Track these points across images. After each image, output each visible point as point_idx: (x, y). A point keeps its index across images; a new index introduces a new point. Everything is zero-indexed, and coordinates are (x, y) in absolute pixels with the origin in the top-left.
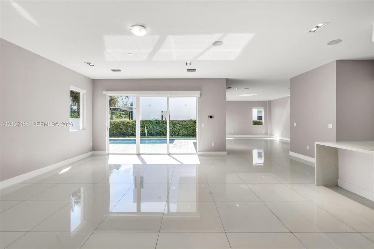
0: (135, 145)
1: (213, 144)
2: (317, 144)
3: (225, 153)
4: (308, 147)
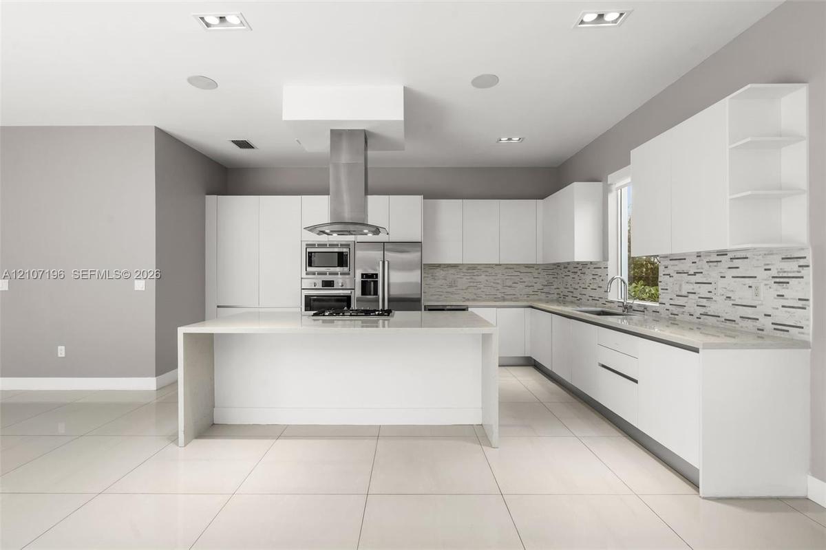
2: (183, 333)
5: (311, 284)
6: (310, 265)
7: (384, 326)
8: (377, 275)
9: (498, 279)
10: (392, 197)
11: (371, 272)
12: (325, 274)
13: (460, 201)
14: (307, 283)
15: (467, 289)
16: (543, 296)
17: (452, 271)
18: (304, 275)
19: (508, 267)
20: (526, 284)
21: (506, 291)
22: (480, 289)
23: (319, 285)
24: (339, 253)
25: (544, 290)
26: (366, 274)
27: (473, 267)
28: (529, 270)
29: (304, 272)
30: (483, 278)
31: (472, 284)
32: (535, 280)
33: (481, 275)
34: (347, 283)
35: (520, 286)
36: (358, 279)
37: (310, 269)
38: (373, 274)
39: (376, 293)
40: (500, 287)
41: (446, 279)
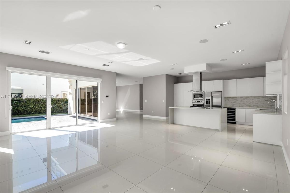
0: (45, 121)
1: (109, 114)
2: (170, 108)
3: (115, 119)
4: (153, 111)
5: (195, 101)
6: (194, 97)
7: (211, 109)
8: (210, 100)
9: (251, 101)
10: (214, 81)
11: (208, 99)
12: (198, 99)
13: (236, 80)
14: (194, 101)
15: (240, 104)
16: (269, 106)
17: (234, 98)
18: (193, 100)
19: (254, 97)
20: (262, 102)
21: (254, 104)
22: (244, 103)
23: (196, 102)
24: (201, 95)
25: (270, 105)
26: (207, 99)
27: (241, 98)
28: (264, 98)
29: (193, 99)
30: (246, 100)
31: (241, 102)
32: (266, 101)
33: (245, 100)
34: (203, 101)
35: (259, 103)
36: (205, 101)
37: (194, 98)
38: (209, 99)
39: (209, 104)
40: (251, 103)
41: (233, 101)
